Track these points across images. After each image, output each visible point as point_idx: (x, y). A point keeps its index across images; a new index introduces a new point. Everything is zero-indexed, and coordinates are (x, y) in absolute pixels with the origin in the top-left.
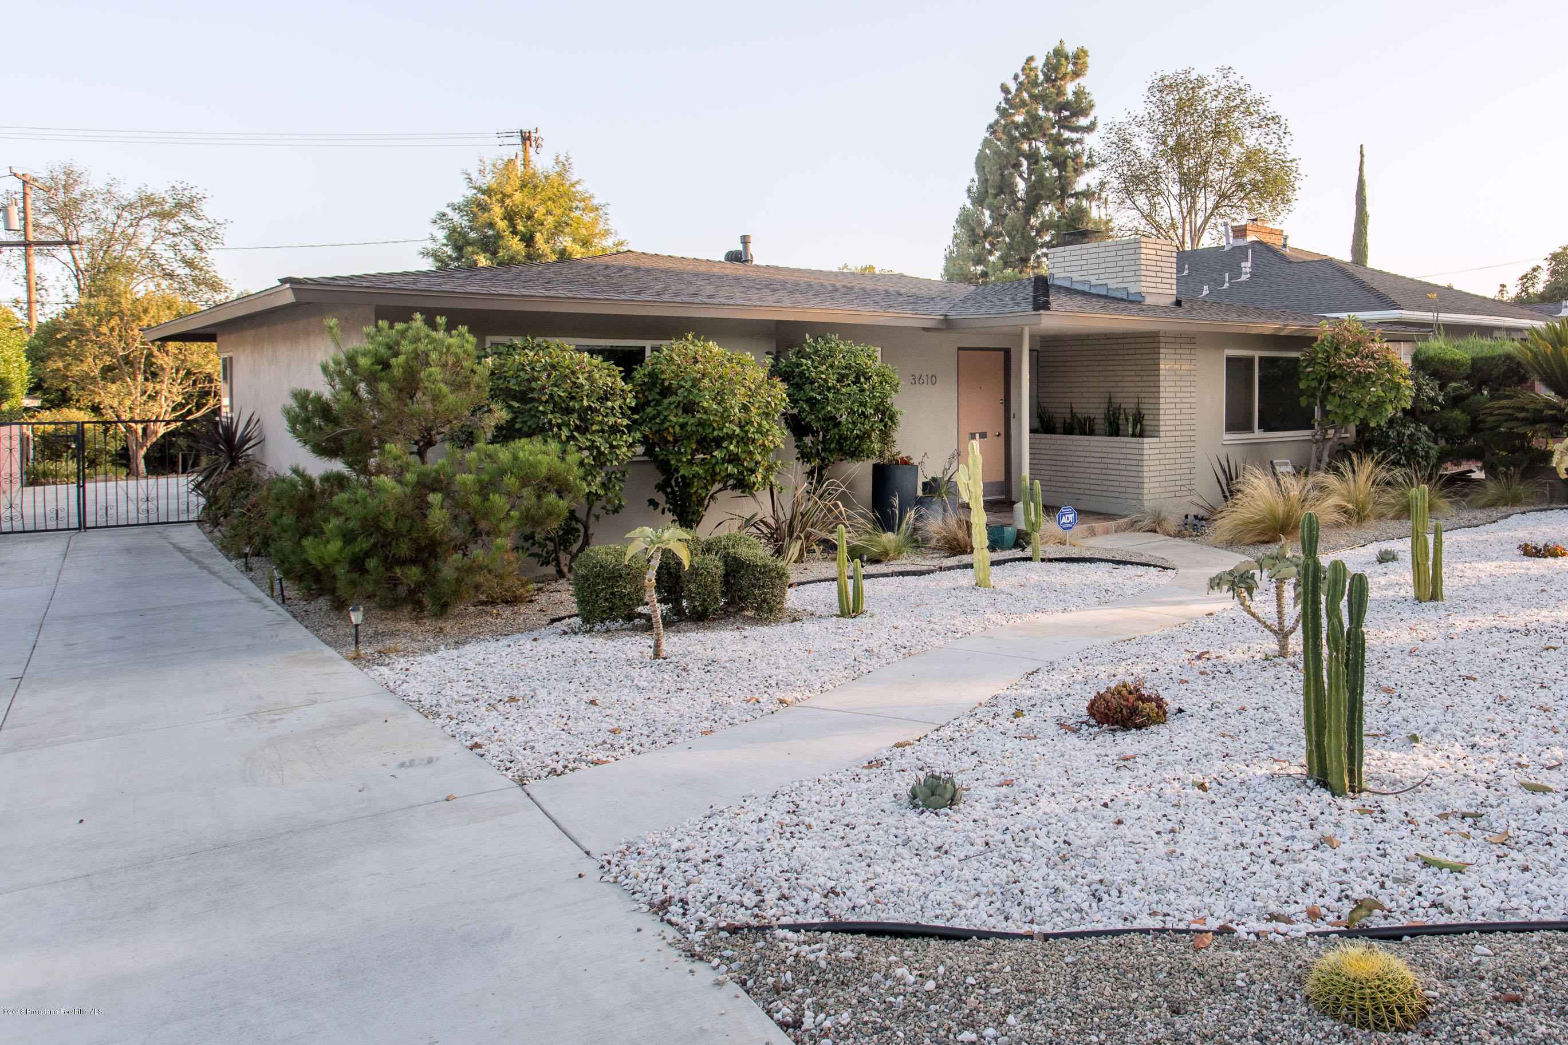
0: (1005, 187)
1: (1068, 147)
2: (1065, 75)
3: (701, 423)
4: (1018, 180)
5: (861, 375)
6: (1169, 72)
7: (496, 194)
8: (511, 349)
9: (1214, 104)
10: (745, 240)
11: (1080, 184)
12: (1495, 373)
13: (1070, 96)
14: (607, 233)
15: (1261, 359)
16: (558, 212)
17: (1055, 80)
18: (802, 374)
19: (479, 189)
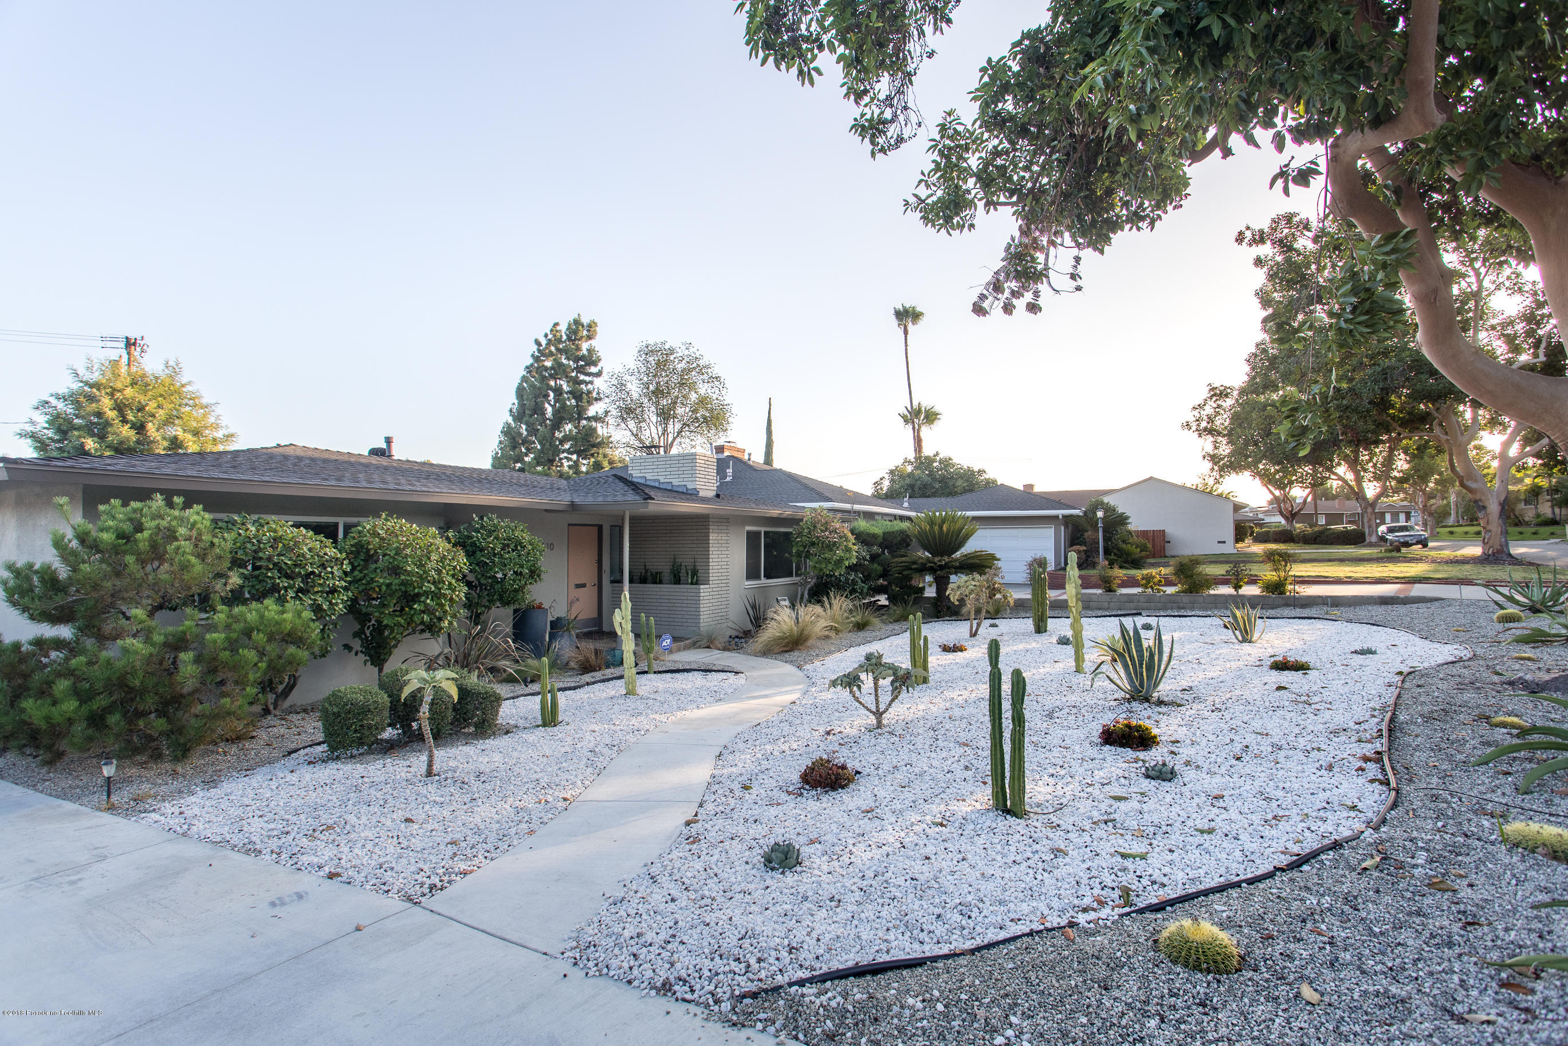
0: (539, 410)
1: (583, 386)
2: (582, 337)
3: (403, 583)
4: (547, 405)
5: (519, 544)
6: (651, 342)
7: (105, 388)
8: (230, 526)
9: (679, 366)
10: (389, 441)
11: (592, 411)
12: (895, 541)
13: (585, 352)
14: (216, 427)
15: (765, 532)
16: (168, 406)
17: (575, 340)
18: (474, 544)
19: (87, 383)
